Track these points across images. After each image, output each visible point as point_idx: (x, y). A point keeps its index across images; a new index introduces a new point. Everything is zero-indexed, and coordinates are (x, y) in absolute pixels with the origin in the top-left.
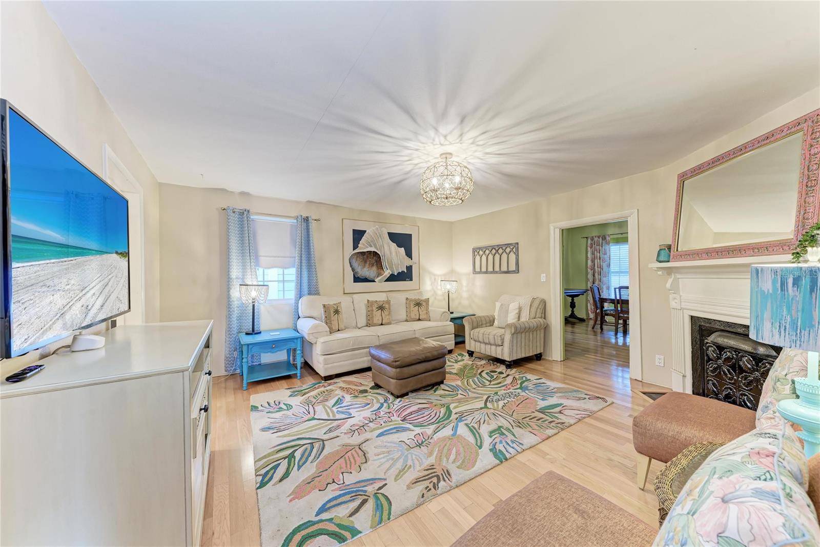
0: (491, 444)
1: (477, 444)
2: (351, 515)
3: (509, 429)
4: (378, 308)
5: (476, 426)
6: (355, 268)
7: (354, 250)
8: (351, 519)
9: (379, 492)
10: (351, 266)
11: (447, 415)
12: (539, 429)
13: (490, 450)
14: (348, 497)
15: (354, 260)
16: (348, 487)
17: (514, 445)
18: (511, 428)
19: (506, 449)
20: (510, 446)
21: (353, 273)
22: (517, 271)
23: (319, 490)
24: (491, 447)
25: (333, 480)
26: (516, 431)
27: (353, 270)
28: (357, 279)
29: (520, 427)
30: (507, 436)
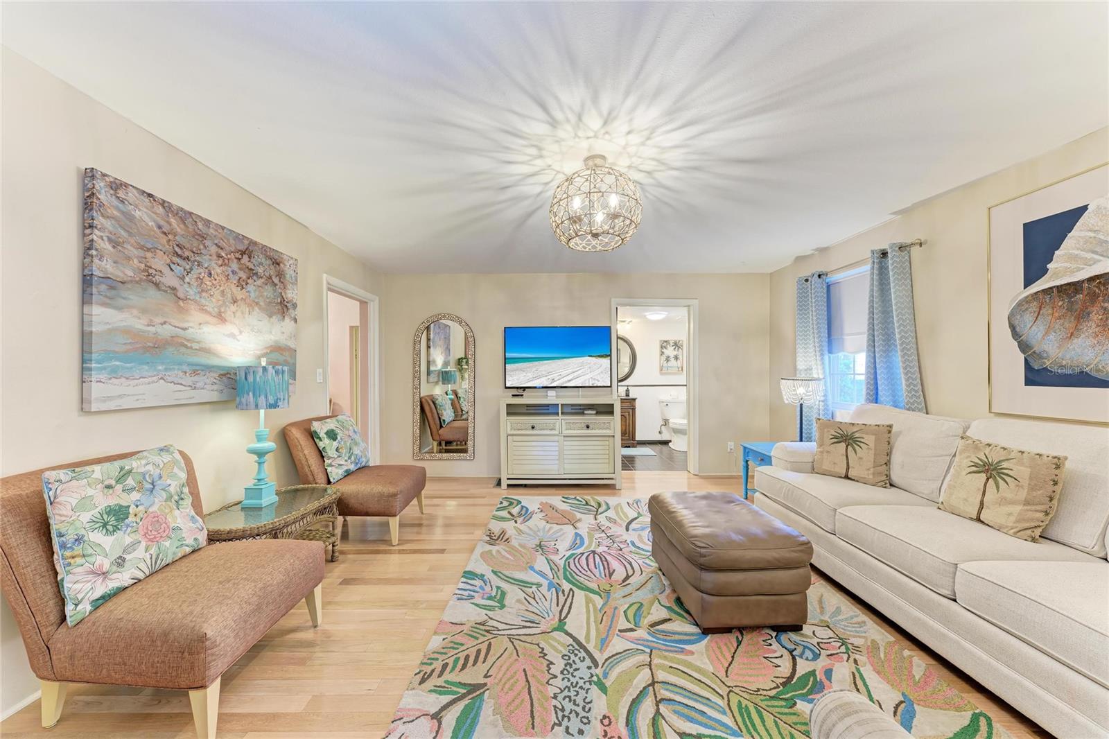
0: (488, 581)
1: (500, 572)
3: (490, 610)
4: (976, 465)
5: (529, 590)
6: (1033, 342)
7: (1025, 287)
10: (1015, 334)
11: (570, 577)
12: (454, 639)
13: (484, 575)
15: (1028, 318)
17: (466, 593)
18: (490, 614)
19: (471, 585)
20: (470, 591)
21: (1022, 356)
24: (485, 578)
26: (481, 615)
27: (1024, 347)
28: (1036, 376)
29: (480, 624)
30: (483, 599)
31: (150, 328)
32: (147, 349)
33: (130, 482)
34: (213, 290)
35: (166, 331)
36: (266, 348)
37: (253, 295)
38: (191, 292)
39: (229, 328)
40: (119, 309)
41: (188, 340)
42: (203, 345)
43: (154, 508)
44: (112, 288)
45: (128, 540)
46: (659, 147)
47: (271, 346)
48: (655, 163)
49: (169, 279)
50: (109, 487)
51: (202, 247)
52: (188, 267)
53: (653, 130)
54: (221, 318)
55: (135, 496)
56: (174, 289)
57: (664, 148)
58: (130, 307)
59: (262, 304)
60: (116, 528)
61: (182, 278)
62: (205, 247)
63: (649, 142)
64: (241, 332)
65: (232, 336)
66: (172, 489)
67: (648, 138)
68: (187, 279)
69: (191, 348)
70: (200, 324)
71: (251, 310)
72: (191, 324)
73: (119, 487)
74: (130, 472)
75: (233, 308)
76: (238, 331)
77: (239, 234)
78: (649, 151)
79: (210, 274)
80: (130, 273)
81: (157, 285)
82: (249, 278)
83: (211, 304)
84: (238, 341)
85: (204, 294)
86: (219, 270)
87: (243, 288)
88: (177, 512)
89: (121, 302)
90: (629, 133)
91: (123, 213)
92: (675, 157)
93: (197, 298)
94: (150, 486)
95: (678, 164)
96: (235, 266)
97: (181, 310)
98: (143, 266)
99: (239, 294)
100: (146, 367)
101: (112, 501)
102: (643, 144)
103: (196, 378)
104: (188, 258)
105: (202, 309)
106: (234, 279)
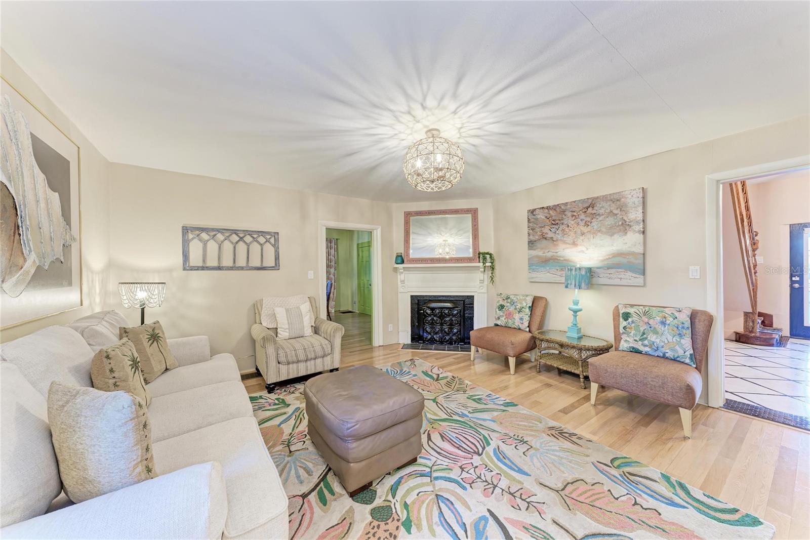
2: (656, 481)
8: (658, 480)
9: (612, 466)
14: (640, 487)
16: (629, 489)
22: (276, 267)
23: (660, 514)
25: (634, 505)
31: (544, 255)
32: (543, 262)
33: (509, 300)
34: (570, 232)
35: (549, 255)
36: (609, 255)
37: (595, 227)
38: (559, 237)
39: (580, 248)
40: (535, 250)
41: (558, 257)
42: (566, 258)
43: (511, 310)
44: (532, 244)
45: (501, 314)
46: (393, 128)
47: (613, 254)
48: (401, 119)
49: (550, 235)
50: (504, 300)
51: (564, 216)
52: (557, 227)
53: (391, 137)
54: (574, 244)
55: (509, 304)
56: (552, 238)
57: (391, 127)
58: (537, 249)
59: (604, 230)
60: (500, 310)
61: (555, 233)
62: (565, 215)
63: (397, 132)
64: (587, 249)
65: (583, 252)
66: (517, 307)
67: (396, 134)
68: (557, 232)
69: (560, 260)
70: (564, 249)
71: (595, 236)
72: (559, 250)
73: (506, 301)
74: (509, 298)
75: (581, 238)
76: (586, 249)
77: (585, 199)
78: (399, 127)
79: (568, 226)
80: (537, 237)
81: (546, 238)
82: (593, 219)
83: (569, 239)
84: (586, 253)
85: (565, 236)
86: (573, 222)
87: (588, 225)
88: (517, 314)
89: (535, 248)
90: (403, 140)
91: (535, 219)
92: (387, 119)
93: (562, 238)
94: (512, 303)
95: (386, 113)
96: (582, 216)
97: (555, 245)
98: (541, 233)
99: (585, 229)
100: (543, 268)
101: (503, 303)
102: (400, 132)
103: (562, 272)
104: (557, 224)
105: (565, 242)
106: (582, 223)
